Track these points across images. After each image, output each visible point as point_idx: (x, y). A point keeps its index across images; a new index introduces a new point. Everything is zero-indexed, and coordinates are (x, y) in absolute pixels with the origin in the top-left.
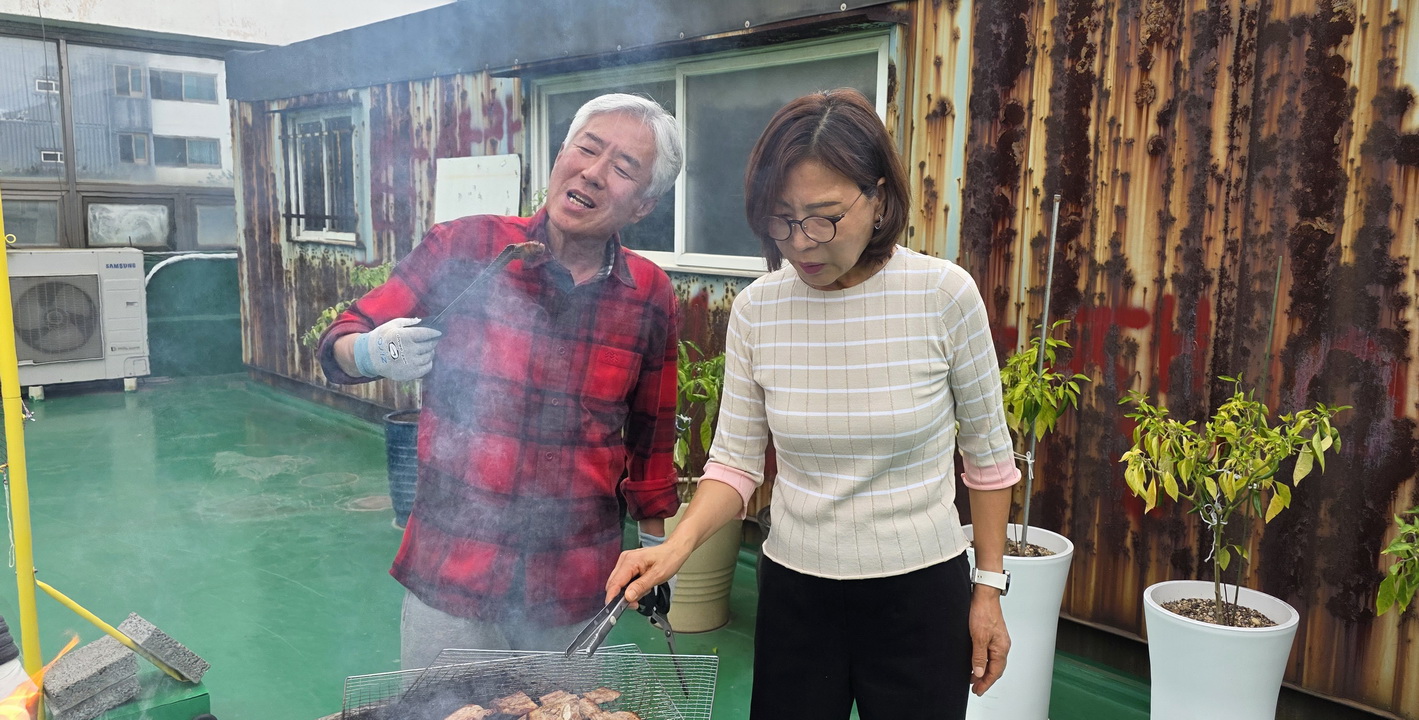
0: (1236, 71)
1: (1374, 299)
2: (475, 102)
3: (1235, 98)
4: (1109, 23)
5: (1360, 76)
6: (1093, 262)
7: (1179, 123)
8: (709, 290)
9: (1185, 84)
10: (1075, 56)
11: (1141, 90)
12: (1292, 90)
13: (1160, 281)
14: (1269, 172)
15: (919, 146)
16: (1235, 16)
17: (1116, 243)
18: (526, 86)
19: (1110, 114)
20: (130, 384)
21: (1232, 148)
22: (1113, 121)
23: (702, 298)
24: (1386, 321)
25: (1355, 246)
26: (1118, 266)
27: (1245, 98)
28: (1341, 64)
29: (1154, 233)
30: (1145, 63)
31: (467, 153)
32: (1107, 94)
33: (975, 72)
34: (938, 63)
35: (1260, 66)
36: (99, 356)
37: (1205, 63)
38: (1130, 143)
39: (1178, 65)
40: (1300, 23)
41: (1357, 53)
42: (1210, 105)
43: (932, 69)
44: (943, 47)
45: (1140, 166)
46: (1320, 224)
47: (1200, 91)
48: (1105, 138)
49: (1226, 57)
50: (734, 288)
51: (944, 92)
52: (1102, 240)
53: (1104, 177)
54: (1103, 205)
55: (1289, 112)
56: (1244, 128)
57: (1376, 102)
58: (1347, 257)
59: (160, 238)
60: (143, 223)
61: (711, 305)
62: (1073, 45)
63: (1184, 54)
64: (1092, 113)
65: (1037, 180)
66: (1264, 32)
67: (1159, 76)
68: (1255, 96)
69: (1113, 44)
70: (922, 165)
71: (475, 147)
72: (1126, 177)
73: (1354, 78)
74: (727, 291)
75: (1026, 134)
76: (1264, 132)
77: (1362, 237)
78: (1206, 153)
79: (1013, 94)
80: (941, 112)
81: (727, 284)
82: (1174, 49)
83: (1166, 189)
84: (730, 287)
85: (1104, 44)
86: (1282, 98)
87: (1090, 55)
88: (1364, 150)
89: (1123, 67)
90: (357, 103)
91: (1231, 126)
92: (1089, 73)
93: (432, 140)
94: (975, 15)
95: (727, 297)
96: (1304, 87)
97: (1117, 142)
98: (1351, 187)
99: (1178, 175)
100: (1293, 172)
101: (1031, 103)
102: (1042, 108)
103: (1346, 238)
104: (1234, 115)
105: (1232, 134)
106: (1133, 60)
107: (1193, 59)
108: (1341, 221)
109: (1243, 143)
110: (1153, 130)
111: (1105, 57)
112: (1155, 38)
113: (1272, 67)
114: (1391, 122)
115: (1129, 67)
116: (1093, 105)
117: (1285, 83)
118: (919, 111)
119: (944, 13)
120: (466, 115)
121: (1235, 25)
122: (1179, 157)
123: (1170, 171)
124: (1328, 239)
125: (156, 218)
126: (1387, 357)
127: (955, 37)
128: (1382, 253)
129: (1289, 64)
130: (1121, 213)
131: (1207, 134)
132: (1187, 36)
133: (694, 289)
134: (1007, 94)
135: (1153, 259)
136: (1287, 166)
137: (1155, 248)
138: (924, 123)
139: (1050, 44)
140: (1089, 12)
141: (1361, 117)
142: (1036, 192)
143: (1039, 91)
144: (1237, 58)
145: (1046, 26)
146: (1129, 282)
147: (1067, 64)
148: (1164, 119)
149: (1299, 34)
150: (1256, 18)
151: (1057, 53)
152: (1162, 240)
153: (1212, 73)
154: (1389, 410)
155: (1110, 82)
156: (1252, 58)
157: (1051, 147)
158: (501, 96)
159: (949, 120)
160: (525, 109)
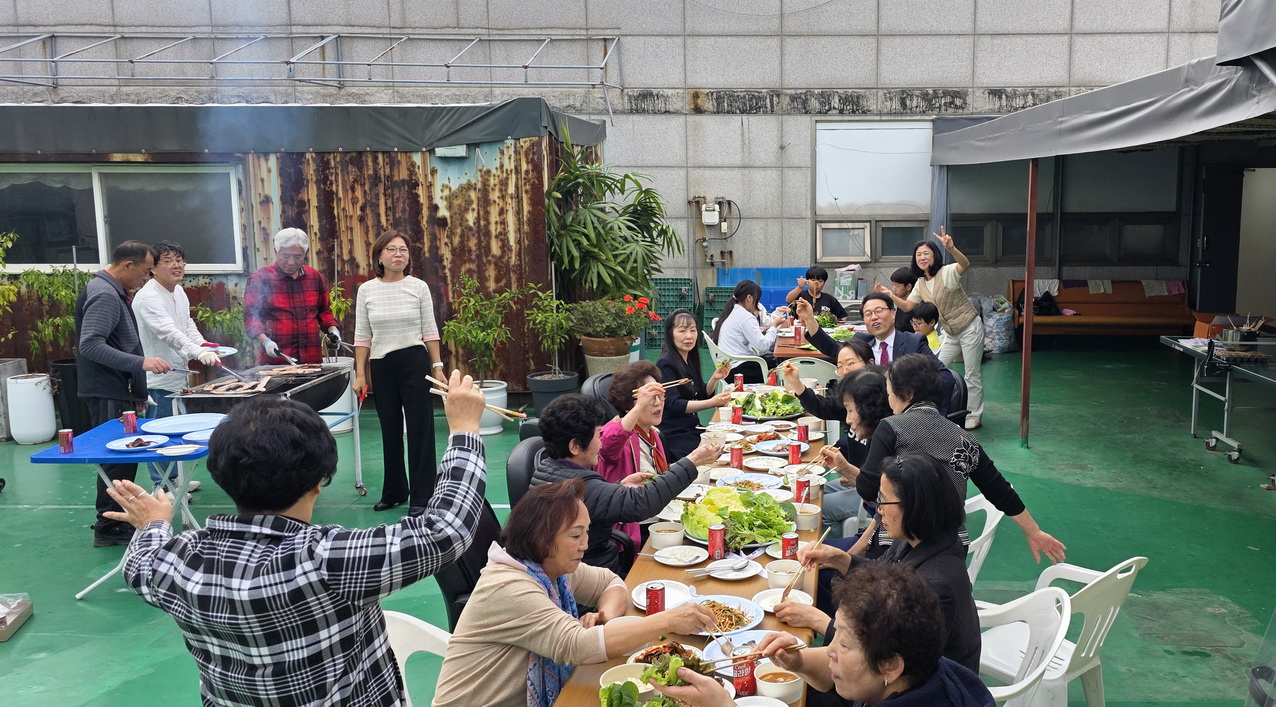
0: (385, 195)
1: (436, 268)
3: (386, 204)
4: (337, 174)
5: (423, 199)
6: (343, 260)
7: (368, 211)
9: (369, 198)
10: (325, 184)
11: (352, 198)
12: (404, 202)
13: (369, 265)
14: (400, 228)
15: (257, 214)
16: (382, 176)
17: (351, 252)
19: (342, 206)
21: (387, 220)
22: (344, 209)
24: (441, 274)
25: (429, 252)
26: (352, 261)
27: (389, 204)
28: (417, 196)
29: (365, 249)
30: (353, 189)
32: (340, 199)
33: (281, 186)
34: (262, 180)
35: (393, 195)
37: (374, 192)
38: (351, 217)
39: (365, 191)
40: (403, 181)
41: (421, 191)
42: (378, 205)
43: (260, 183)
44: (264, 174)
45: (356, 224)
46: (418, 245)
47: (374, 201)
48: (341, 214)
49: (382, 191)
51: (266, 192)
52: (345, 252)
53: (343, 228)
54: (344, 238)
55: (404, 210)
56: (390, 214)
57: (428, 208)
58: (427, 255)
62: (323, 180)
63: (367, 187)
64: (335, 205)
65: (316, 228)
66: (392, 184)
67: (359, 193)
68: (393, 203)
69: (340, 181)
70: (260, 222)
72: (351, 229)
73: (422, 200)
75: (308, 211)
76: (397, 216)
77: (430, 248)
78: (379, 222)
79: (300, 196)
80: (266, 201)
82: (363, 185)
83: (367, 233)
85: (337, 181)
86: (401, 205)
87: (331, 184)
88: (427, 222)
89: (345, 191)
91: (386, 213)
92: (332, 191)
94: (278, 164)
96: (407, 202)
97: (346, 216)
98: (425, 234)
99: (370, 229)
100: (408, 228)
101: (309, 200)
102: (314, 202)
103: (426, 249)
104: (387, 209)
105: (387, 215)
106: (348, 188)
107: (370, 190)
108: (424, 244)
109: (391, 218)
110: (359, 213)
111: (338, 186)
112: (355, 181)
113: (397, 196)
114: (433, 214)
115: (347, 190)
116: (335, 202)
117: (401, 200)
118: (255, 200)
119: (263, 161)
121: (383, 179)
122: (370, 223)
123: (367, 227)
124: (421, 249)
126: (442, 284)
127: (269, 171)
128: (437, 253)
129: (401, 194)
130: (351, 241)
131: (379, 215)
132: (367, 181)
134: (297, 195)
135: (366, 258)
136: (405, 226)
137: (365, 254)
138: (259, 206)
139: (314, 179)
140: (329, 169)
141: (425, 212)
142: (315, 234)
143: (312, 195)
144: (385, 191)
145: (312, 172)
146: (358, 266)
147: (322, 186)
148: (363, 209)
149: (404, 185)
150: (389, 178)
151: (317, 182)
152: (368, 251)
153: (377, 195)
154: (445, 299)
155: (341, 195)
156: (390, 191)
157: (320, 217)
159: (271, 204)
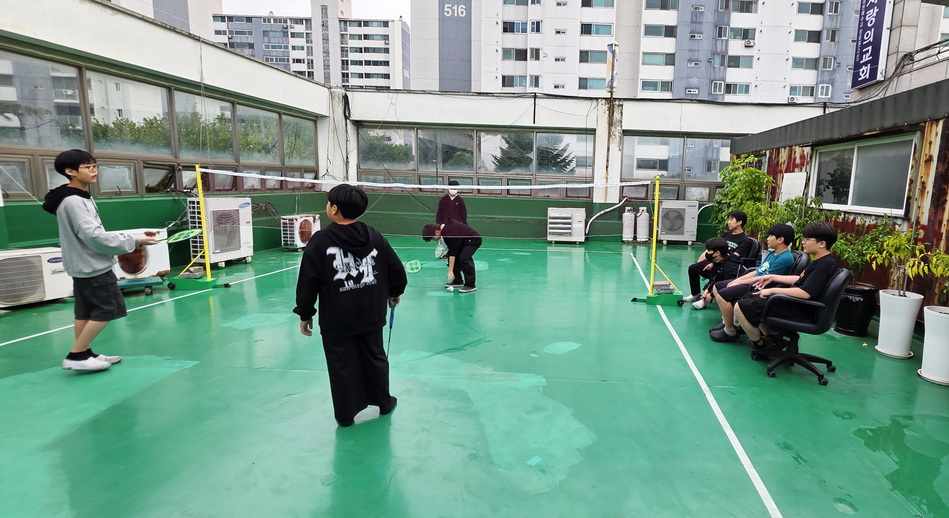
2: (798, 155)
18: (812, 150)
20: (690, 243)
23: (854, 220)
31: (793, 171)
36: (682, 233)
43: (928, 145)
51: (931, 153)
59: (706, 199)
60: (701, 193)
71: (796, 169)
80: (930, 160)
90: (765, 155)
93: (784, 167)
119: (934, 127)
120: (795, 158)
125: (705, 192)
133: (852, 218)
138: (924, 163)
158: (805, 153)
159: (932, 162)
160: (811, 158)
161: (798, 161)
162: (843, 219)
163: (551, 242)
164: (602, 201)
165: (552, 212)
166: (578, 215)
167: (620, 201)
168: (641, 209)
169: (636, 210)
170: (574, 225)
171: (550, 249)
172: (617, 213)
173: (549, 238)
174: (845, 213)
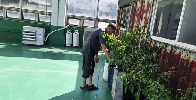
2: (146, 4)
8: (182, 53)
23: (180, 54)
50: (188, 54)
61: (181, 57)
71: (144, 13)
74: (186, 54)
81: (186, 52)
84: (187, 53)
90: (131, 5)
93: (139, 12)
95: (186, 56)
120: (144, 6)
133: (178, 52)
158: (150, 2)
160: (153, 5)
161: (146, 8)
162: (171, 51)
163: (24, 44)
164: (56, 25)
165: (26, 28)
166: (41, 31)
167: (66, 25)
168: (75, 30)
169: (73, 31)
170: (37, 36)
171: (23, 48)
172: (63, 32)
173: (24, 42)
174: (173, 46)
